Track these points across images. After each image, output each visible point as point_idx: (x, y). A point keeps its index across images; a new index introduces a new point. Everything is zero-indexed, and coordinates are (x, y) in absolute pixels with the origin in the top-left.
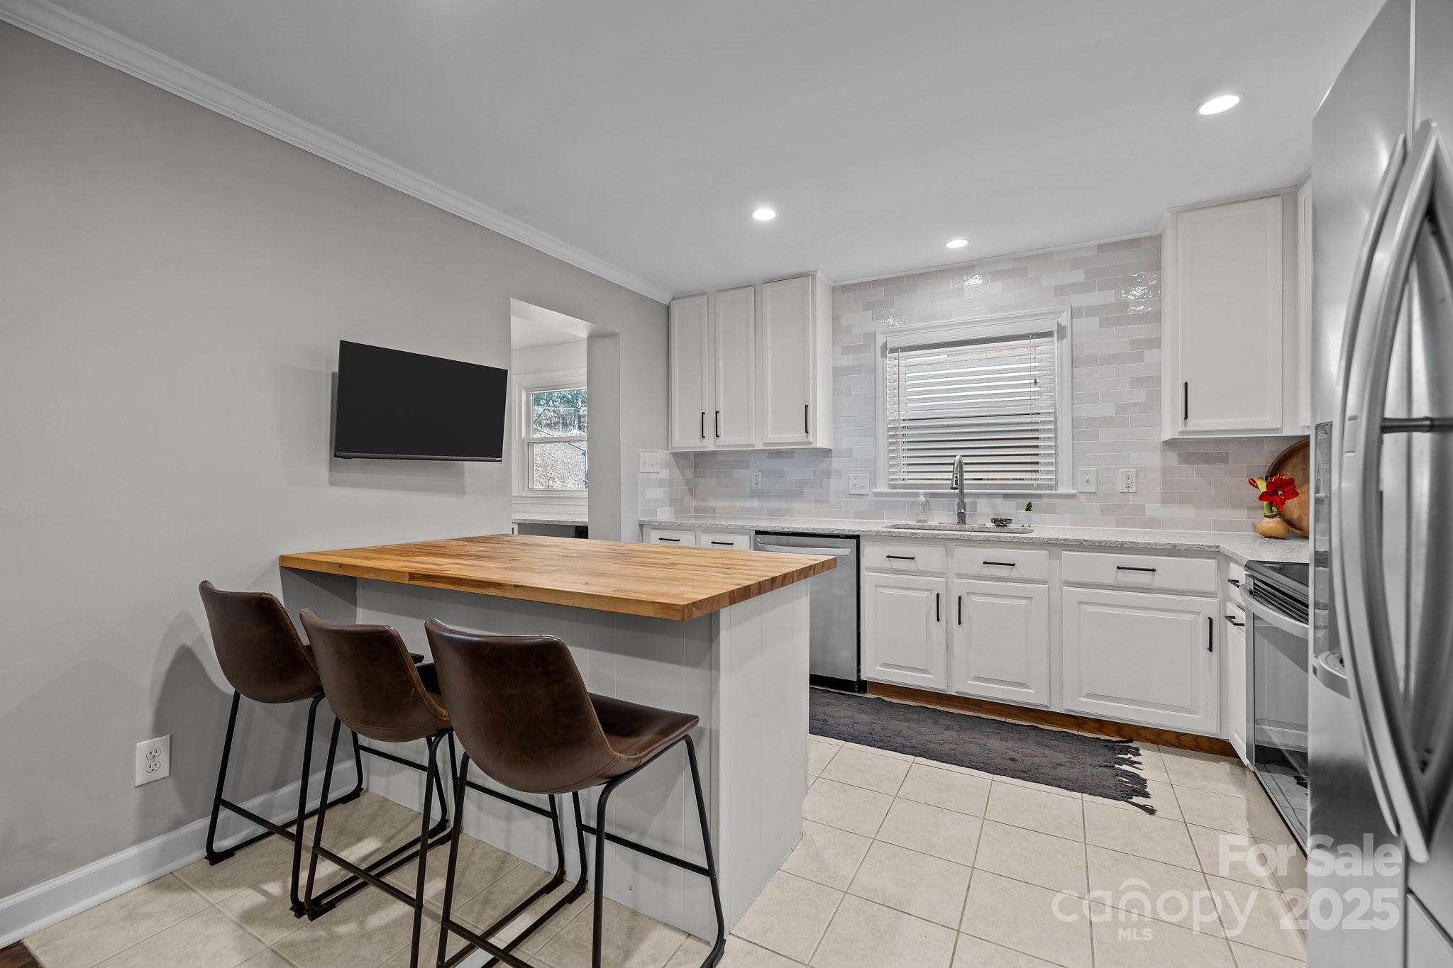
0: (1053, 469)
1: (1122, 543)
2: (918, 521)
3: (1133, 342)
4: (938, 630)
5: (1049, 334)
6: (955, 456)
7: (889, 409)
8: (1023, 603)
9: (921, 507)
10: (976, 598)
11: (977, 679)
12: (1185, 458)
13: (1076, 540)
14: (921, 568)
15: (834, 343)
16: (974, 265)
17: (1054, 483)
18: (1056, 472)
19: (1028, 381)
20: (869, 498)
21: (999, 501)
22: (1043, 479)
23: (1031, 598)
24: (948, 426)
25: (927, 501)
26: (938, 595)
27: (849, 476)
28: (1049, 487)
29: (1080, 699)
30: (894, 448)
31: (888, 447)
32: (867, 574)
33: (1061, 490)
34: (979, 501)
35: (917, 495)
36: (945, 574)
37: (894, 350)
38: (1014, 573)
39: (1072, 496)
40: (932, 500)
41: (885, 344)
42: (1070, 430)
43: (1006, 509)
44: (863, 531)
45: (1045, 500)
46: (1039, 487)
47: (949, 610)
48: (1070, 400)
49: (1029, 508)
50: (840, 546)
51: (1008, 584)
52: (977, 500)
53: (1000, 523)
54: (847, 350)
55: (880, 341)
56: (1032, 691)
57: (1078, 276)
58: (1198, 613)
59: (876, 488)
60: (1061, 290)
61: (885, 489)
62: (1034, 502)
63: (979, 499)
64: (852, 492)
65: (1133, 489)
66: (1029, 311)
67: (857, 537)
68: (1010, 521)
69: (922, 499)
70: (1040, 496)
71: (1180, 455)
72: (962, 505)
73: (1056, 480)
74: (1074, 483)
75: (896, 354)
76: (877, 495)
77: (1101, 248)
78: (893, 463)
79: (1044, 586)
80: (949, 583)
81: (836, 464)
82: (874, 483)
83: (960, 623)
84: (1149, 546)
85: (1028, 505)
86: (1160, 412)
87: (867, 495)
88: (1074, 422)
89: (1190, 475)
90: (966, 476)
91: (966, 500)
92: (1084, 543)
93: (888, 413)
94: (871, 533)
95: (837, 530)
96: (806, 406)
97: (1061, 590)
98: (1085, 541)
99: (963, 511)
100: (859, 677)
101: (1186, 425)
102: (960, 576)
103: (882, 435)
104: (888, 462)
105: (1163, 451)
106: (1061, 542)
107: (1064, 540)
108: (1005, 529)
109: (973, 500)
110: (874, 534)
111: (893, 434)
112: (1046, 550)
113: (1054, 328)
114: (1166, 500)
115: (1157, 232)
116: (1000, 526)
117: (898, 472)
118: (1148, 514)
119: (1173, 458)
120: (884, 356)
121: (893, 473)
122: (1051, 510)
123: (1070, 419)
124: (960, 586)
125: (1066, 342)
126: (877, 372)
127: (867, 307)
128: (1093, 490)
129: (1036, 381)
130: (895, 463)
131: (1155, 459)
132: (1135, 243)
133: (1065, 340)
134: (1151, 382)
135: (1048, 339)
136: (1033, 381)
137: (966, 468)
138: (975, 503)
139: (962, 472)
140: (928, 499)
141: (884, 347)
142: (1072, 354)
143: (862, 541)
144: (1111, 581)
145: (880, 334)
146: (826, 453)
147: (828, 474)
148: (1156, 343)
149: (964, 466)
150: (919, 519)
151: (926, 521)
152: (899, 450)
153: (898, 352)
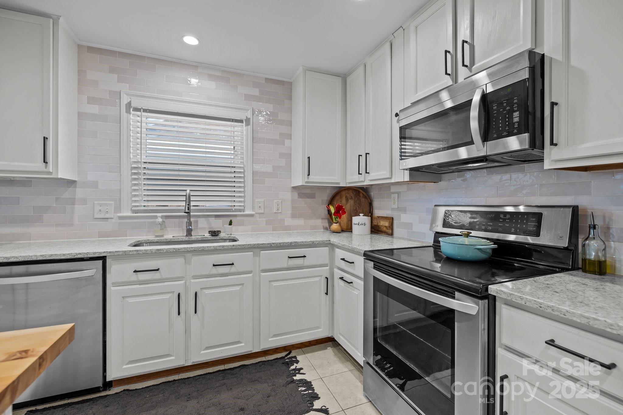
0: (243, 200)
1: (291, 243)
2: (157, 236)
3: (280, 134)
4: (179, 321)
5: (241, 121)
6: (186, 190)
7: (132, 153)
8: (237, 288)
9: (159, 226)
10: (207, 292)
11: (208, 348)
12: (301, 195)
13: (268, 244)
14: (164, 277)
15: (80, 92)
16: (198, 66)
17: (243, 208)
18: (244, 202)
19: (229, 147)
20: (113, 221)
21: (212, 220)
22: (237, 206)
23: (242, 284)
24: (179, 170)
25: (163, 221)
26: (179, 295)
27: (94, 203)
28: (240, 211)
29: (270, 339)
30: (137, 183)
31: (131, 181)
32: (113, 288)
33: (247, 212)
34: (200, 220)
35: (156, 217)
36: (184, 278)
37: (136, 109)
38: (232, 269)
39: (252, 216)
40: (167, 221)
41: (130, 103)
42: (252, 177)
43: (217, 224)
44: (110, 252)
45: (238, 218)
46: (236, 210)
47: (188, 304)
48: (252, 161)
49: (230, 223)
50: (84, 268)
51: (229, 277)
52: (199, 219)
53: (214, 233)
54: (92, 100)
55: (125, 100)
56: (243, 344)
57: (256, 92)
58: (321, 276)
59: (121, 213)
60: (249, 97)
61: (130, 214)
62: (234, 220)
63: (200, 219)
64: (96, 216)
65: (280, 211)
66: (230, 104)
67: (103, 259)
68: (219, 232)
69: (160, 220)
70: (235, 216)
71: (299, 194)
72: (190, 223)
73: (244, 206)
74: (253, 208)
75: (139, 113)
76: (120, 218)
77: (267, 80)
78: (135, 194)
79: (250, 275)
80: (187, 284)
81: (79, 193)
82: (118, 209)
83: (196, 312)
84: (303, 244)
85: (230, 222)
86: (291, 172)
87: (112, 218)
88: (254, 173)
89: (303, 203)
90: (192, 204)
91: (192, 220)
92: (273, 245)
93: (131, 157)
94: (118, 253)
95: (80, 254)
96: (45, 139)
97: (260, 275)
98: (273, 243)
99: (190, 227)
100: (105, 377)
101: (308, 178)
102: (195, 277)
103: (126, 173)
104: (131, 193)
105: (292, 192)
106: (260, 246)
107: (262, 244)
108: (218, 238)
109: (196, 219)
110: (121, 253)
111: (135, 171)
112: (251, 252)
113: (244, 118)
114: (293, 216)
115: (291, 81)
116: (214, 236)
117: (140, 200)
118: (286, 223)
119: (296, 195)
120: (128, 112)
121: (135, 201)
122: (241, 224)
123: (252, 172)
124: (195, 285)
125: (250, 127)
126: (122, 123)
127: (112, 70)
128: (262, 211)
129: (234, 147)
130: (137, 194)
131: (288, 196)
132: (281, 83)
133: (249, 127)
134: (288, 156)
135: (240, 124)
136: (232, 147)
137: (192, 198)
138: (197, 222)
139: (190, 201)
140: (164, 220)
141: (129, 105)
142: (253, 135)
143: (108, 261)
144: (285, 266)
145: (125, 95)
146: (71, 183)
147: (72, 201)
148: (290, 137)
149: (191, 197)
150: (157, 234)
151: (162, 236)
152: (141, 184)
153: (141, 112)
